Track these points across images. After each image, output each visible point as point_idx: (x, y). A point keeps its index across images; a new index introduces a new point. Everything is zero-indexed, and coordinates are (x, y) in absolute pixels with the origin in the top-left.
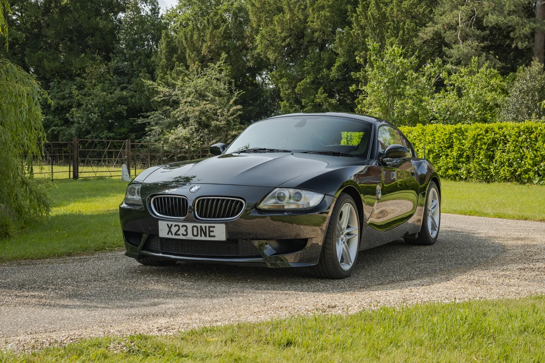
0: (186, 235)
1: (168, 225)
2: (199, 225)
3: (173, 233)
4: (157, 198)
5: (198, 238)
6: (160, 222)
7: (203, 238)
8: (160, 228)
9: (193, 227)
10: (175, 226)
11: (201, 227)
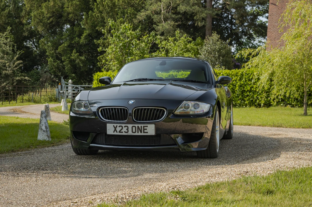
0: (128, 132)
1: (114, 126)
2: (136, 125)
3: (118, 131)
4: (104, 109)
5: (136, 134)
6: (108, 125)
7: (140, 134)
8: (108, 128)
9: (133, 127)
10: (119, 126)
11: (138, 127)
